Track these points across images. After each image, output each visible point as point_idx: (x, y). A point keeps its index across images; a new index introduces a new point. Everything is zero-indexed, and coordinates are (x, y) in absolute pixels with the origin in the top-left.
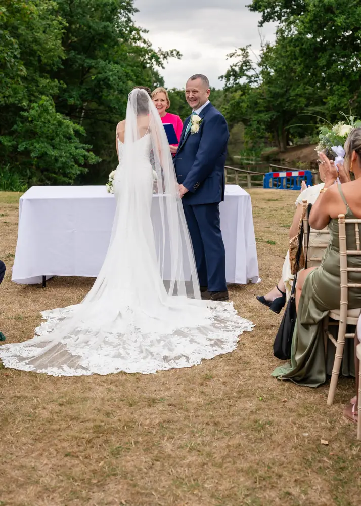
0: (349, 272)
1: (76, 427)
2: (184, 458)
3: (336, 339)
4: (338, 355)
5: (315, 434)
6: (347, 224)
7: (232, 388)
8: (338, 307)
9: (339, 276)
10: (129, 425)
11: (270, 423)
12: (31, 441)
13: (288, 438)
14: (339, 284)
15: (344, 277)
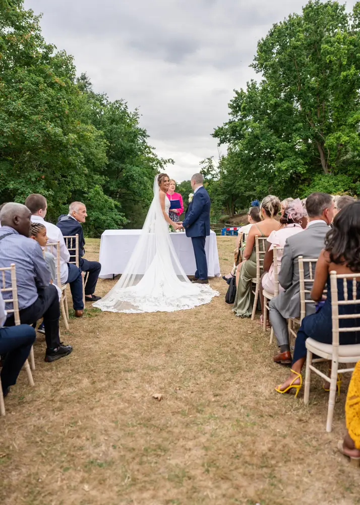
0: (260, 261)
1: (141, 331)
2: (190, 339)
3: (255, 291)
4: (256, 298)
5: (245, 330)
6: (259, 240)
7: (209, 316)
8: (256, 277)
9: (256, 263)
10: (165, 329)
11: (227, 327)
12: (122, 335)
13: (234, 331)
14: (256, 266)
15: (258, 263)
